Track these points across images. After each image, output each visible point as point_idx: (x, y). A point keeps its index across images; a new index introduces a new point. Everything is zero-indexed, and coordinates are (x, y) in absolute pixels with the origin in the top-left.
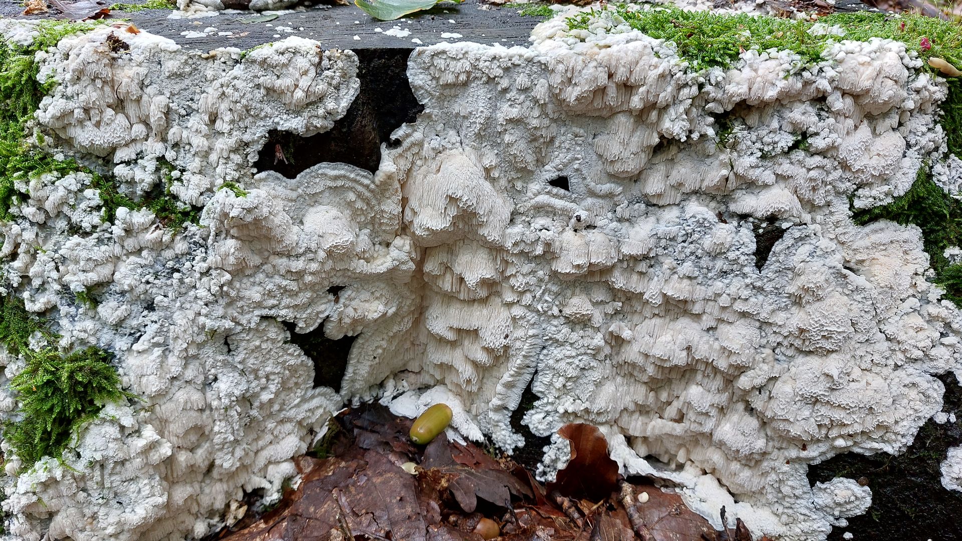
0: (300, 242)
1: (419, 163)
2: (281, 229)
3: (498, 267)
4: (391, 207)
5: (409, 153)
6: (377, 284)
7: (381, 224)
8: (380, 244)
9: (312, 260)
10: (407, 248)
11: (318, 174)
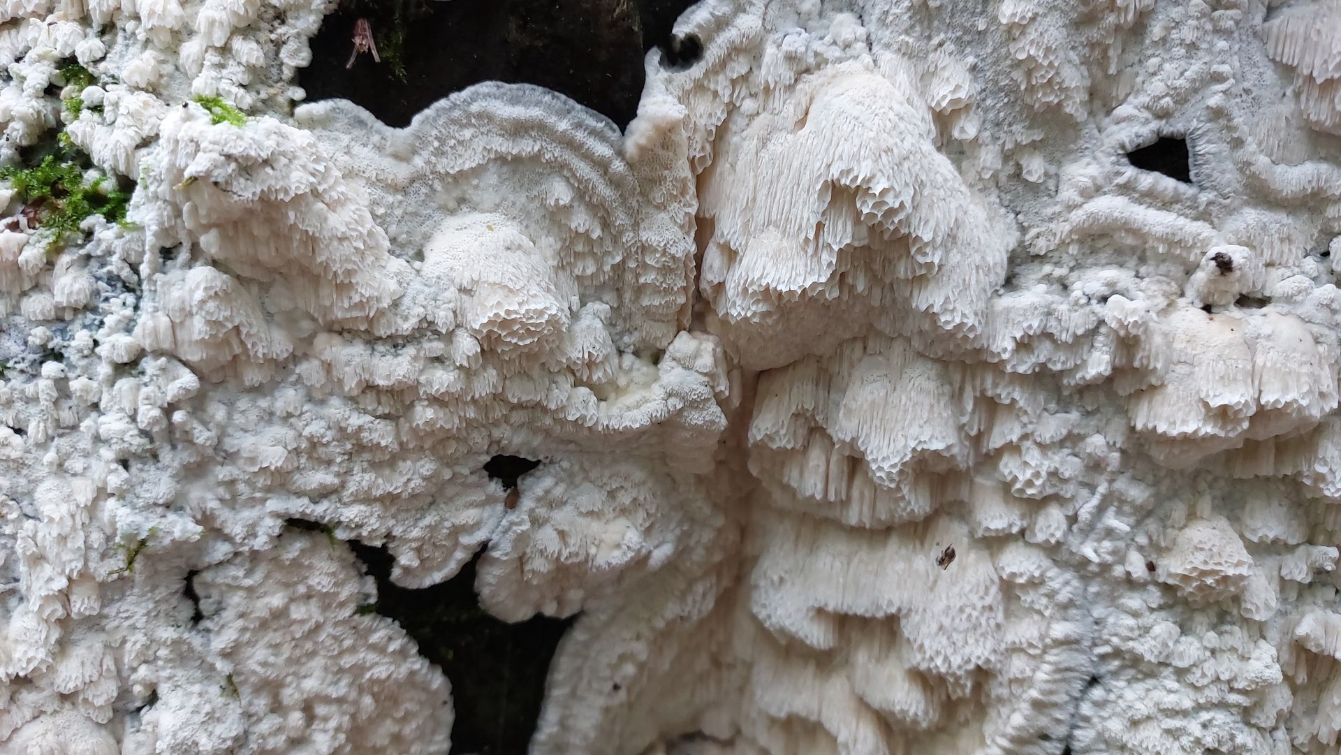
0: (406, 301)
1: (748, 105)
2: (346, 248)
3: (965, 420)
4: (668, 235)
5: (721, 78)
6: (624, 468)
7: (639, 290)
8: (636, 353)
9: (439, 360)
10: (706, 361)
11: (469, 116)
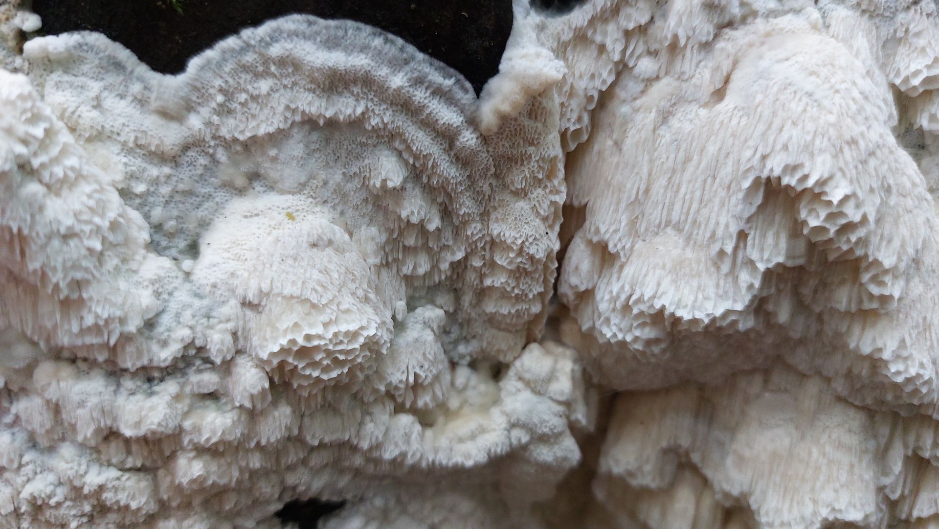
0: (166, 320)
1: (646, 66)
2: (74, 249)
3: (887, 481)
4: (527, 230)
5: (611, 27)
6: (449, 499)
7: (482, 293)
8: (473, 365)
9: (213, 396)
10: (563, 385)
11: (267, 61)
